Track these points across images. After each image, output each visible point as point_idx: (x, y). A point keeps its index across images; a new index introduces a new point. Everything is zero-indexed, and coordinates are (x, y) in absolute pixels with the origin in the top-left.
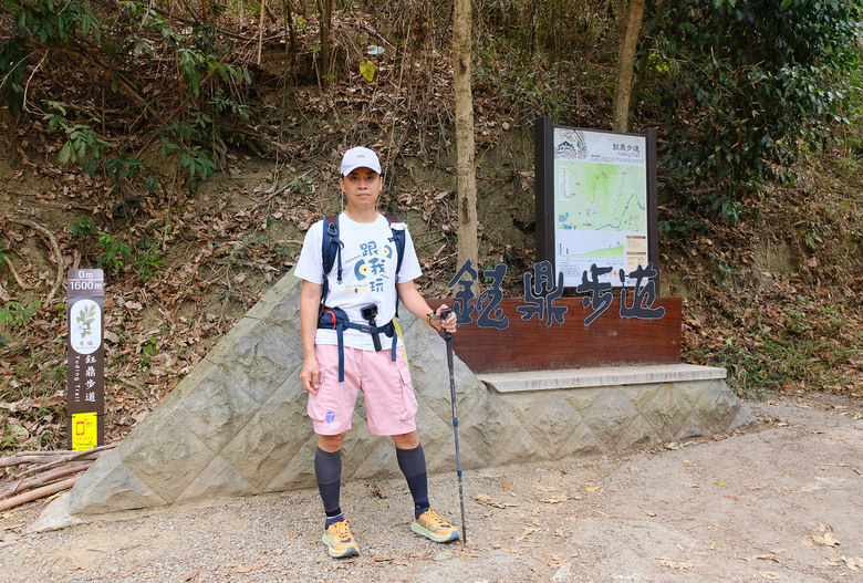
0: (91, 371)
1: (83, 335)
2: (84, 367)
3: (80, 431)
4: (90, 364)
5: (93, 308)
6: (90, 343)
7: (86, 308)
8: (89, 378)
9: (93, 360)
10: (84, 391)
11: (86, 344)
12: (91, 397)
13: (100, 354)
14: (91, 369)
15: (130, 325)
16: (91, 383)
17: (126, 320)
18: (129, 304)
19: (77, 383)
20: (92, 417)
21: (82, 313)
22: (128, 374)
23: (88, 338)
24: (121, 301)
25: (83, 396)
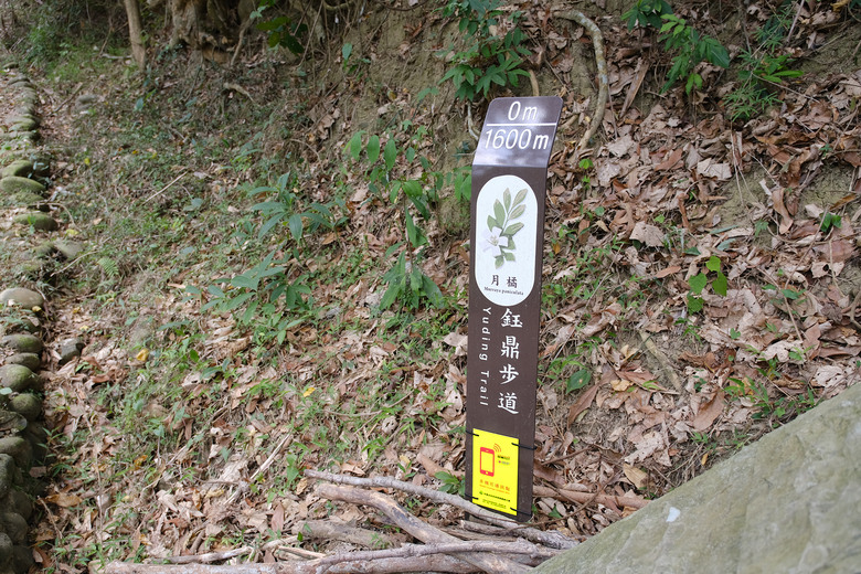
0: (511, 347)
1: (499, 260)
2: (500, 334)
3: (488, 467)
4: (511, 331)
5: (522, 196)
6: (512, 282)
7: (507, 197)
8: (506, 361)
9: (517, 324)
10: (497, 387)
11: (503, 284)
12: (509, 403)
13: (528, 309)
14: (511, 341)
15: (695, 212)
16: (510, 373)
17: (688, 201)
18: (705, 167)
19: (484, 365)
20: (508, 446)
21: (498, 207)
22: (655, 328)
23: (507, 270)
24: (693, 158)
25: (494, 400)
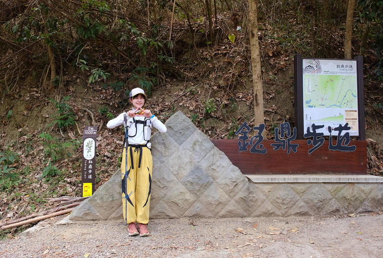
0: (90, 166)
1: (88, 152)
2: (88, 164)
3: (86, 190)
4: (90, 164)
5: (92, 141)
6: (91, 155)
7: (89, 141)
8: (90, 169)
9: (92, 162)
10: (88, 174)
11: (89, 156)
12: (90, 177)
13: (93, 160)
14: (90, 165)
15: (117, 150)
16: (90, 171)
17: (115, 148)
18: (118, 142)
19: (85, 171)
20: (90, 185)
21: (88, 143)
22: (112, 170)
23: (90, 153)
24: (115, 140)
25: (87, 176)
